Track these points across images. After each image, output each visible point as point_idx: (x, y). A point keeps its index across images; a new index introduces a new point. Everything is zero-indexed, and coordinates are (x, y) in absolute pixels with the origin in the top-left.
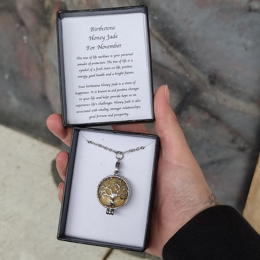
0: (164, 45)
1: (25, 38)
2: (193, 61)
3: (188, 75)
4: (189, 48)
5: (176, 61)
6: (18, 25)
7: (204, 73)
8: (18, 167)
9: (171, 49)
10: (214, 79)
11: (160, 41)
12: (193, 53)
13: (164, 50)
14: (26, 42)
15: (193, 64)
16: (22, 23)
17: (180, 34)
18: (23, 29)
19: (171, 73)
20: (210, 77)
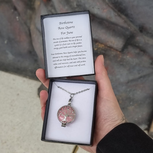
0: (116, 12)
1: (17, 17)
2: (131, 20)
3: (129, 28)
4: (129, 12)
5: (123, 20)
6: (12, 10)
7: (137, 26)
8: (18, 94)
9: (119, 13)
10: (142, 29)
11: (113, 9)
12: (132, 14)
13: (116, 14)
14: (18, 20)
15: (131, 21)
16: (15, 9)
17: (124, 5)
18: (16, 12)
19: (119, 28)
20: (140, 28)
